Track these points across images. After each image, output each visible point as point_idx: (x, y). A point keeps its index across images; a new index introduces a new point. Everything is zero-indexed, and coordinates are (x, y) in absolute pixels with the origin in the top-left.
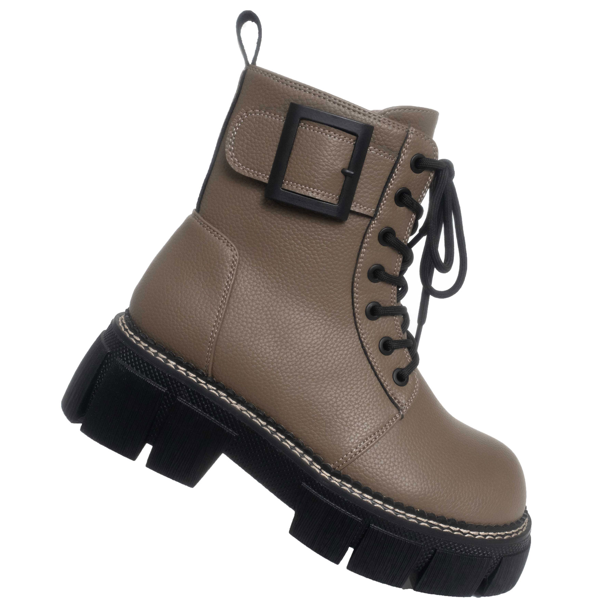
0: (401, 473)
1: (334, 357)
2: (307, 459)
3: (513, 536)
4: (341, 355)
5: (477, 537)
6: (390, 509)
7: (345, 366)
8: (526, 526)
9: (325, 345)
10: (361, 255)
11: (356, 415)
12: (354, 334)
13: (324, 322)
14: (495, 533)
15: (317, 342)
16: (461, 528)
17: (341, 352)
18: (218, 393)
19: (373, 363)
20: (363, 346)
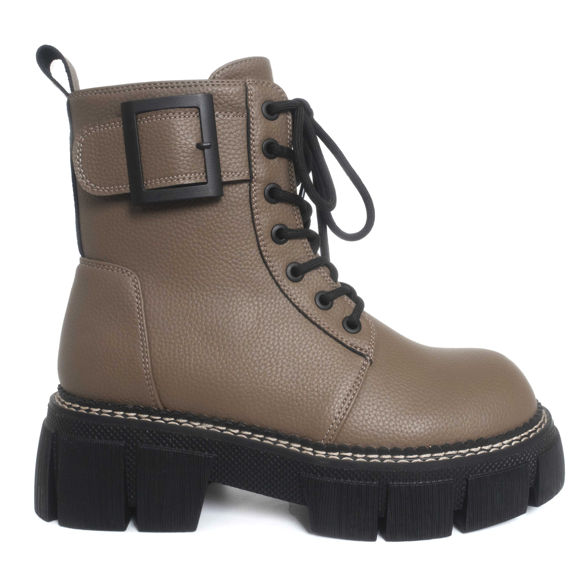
0: (396, 417)
1: (277, 334)
2: (295, 447)
3: (538, 431)
4: (283, 329)
5: (502, 448)
6: (401, 458)
7: (291, 337)
8: (546, 417)
9: (262, 326)
10: (256, 222)
11: (324, 381)
12: (286, 303)
13: (251, 304)
14: (518, 436)
15: (253, 326)
16: (482, 446)
17: (281, 327)
18: (178, 422)
19: (318, 323)
20: (300, 311)
